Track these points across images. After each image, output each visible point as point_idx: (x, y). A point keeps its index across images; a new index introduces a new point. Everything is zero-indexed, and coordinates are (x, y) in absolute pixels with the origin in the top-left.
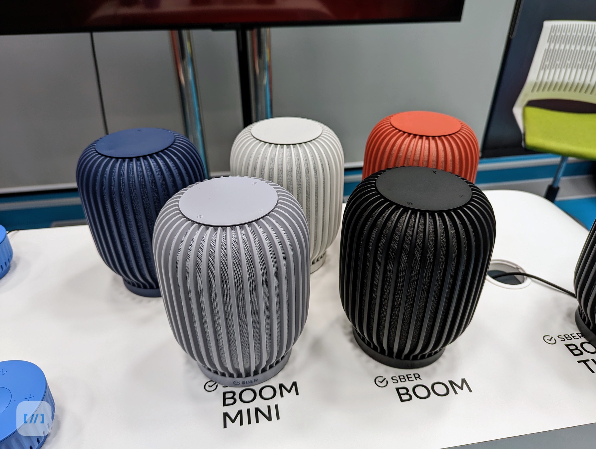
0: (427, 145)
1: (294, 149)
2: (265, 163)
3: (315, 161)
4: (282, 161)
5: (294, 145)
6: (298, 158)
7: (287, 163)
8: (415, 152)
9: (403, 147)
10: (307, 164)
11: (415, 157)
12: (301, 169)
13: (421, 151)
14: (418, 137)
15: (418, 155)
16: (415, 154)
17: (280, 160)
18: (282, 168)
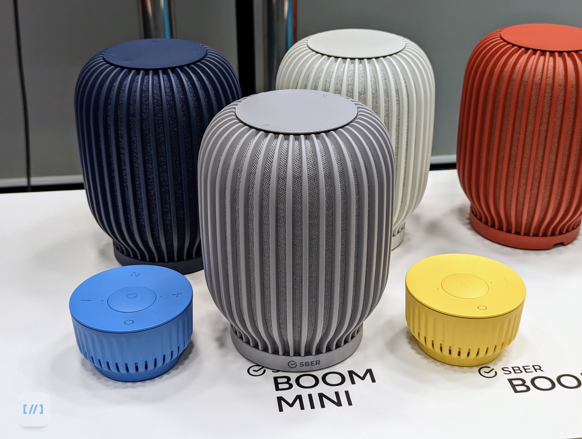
0: (551, 64)
1: (369, 65)
2: (330, 83)
3: (397, 80)
4: (354, 79)
5: (369, 60)
6: (375, 77)
7: (359, 83)
8: (535, 72)
9: (518, 66)
10: (386, 84)
11: (535, 79)
12: (378, 91)
13: (543, 72)
14: (538, 52)
15: (540, 77)
16: (534, 75)
17: (350, 79)
18: (353, 89)
